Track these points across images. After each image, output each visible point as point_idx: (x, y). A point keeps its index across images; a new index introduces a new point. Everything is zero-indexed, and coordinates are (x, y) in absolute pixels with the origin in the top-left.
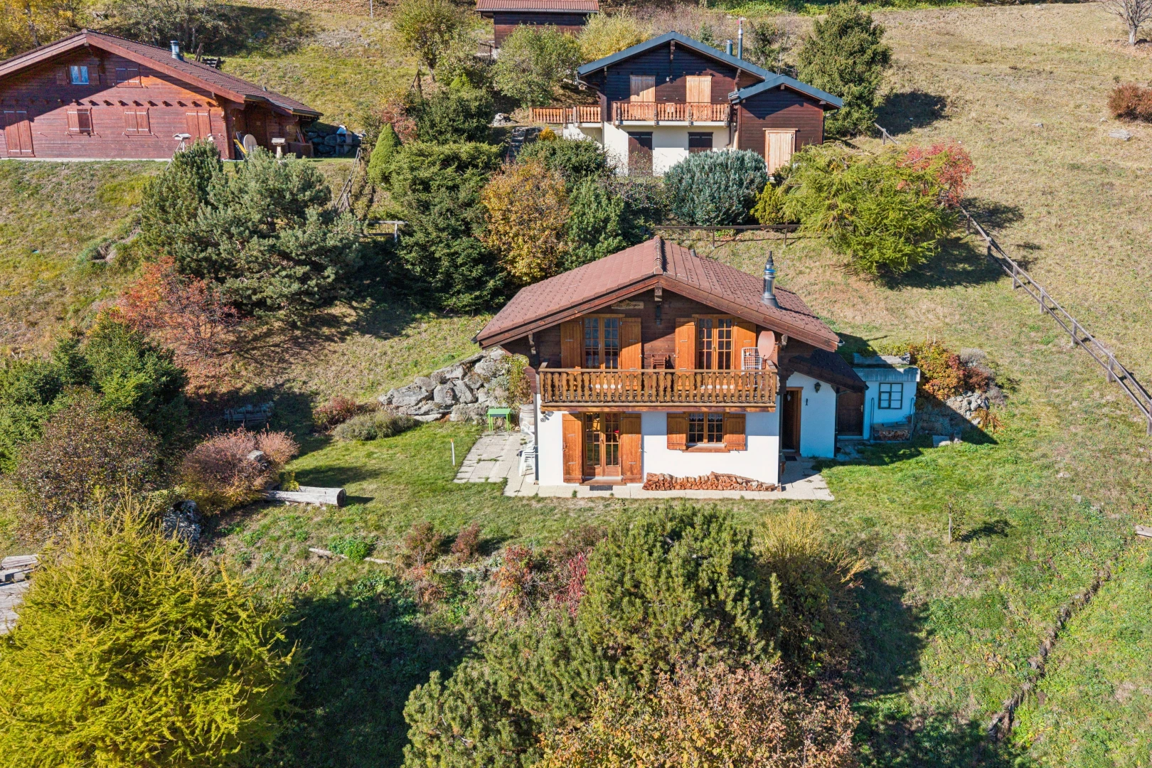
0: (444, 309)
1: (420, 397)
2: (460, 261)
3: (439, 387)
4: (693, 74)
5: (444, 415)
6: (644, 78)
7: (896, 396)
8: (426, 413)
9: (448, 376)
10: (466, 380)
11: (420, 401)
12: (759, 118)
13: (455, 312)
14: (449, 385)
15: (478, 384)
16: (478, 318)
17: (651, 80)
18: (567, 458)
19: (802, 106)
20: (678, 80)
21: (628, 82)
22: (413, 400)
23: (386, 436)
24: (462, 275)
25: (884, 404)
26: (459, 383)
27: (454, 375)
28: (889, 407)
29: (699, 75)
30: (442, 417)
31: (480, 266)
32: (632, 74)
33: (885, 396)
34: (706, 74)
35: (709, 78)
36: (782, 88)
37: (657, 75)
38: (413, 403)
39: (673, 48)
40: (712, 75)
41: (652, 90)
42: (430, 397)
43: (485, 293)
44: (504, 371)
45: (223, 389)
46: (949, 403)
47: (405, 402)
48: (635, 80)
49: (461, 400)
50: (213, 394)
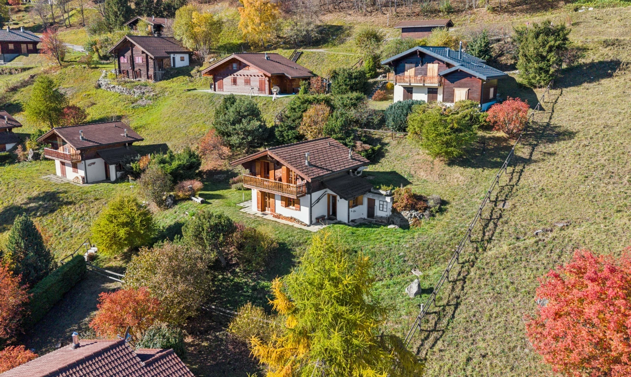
4: (430, 63)
6: (410, 64)
7: (385, 206)
12: (452, 83)
18: (258, 203)
19: (467, 78)
20: (424, 65)
21: (404, 66)
25: (381, 209)
28: (383, 210)
32: (406, 63)
33: (381, 206)
34: (436, 63)
36: (459, 70)
37: (415, 64)
41: (414, 69)
45: (219, 169)
46: (402, 213)
50: (216, 170)
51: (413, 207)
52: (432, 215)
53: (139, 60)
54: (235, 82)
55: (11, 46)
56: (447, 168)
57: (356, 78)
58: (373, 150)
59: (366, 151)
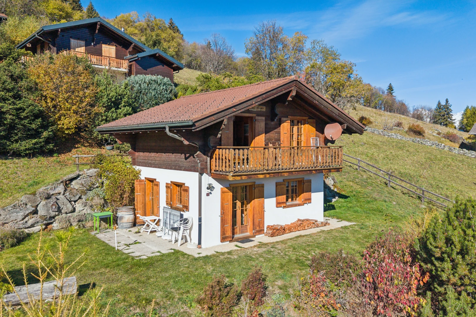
0: (8, 153)
1: (27, 212)
2: (24, 114)
3: (43, 202)
4: (106, 44)
5: (47, 225)
6: (79, 41)
8: (32, 226)
9: (52, 192)
10: (67, 194)
11: (27, 215)
12: (144, 69)
13: (17, 154)
14: (52, 200)
15: (78, 197)
16: (35, 159)
17: (83, 43)
19: (163, 66)
20: (98, 45)
21: (69, 41)
22: (21, 215)
23: (13, 246)
24: (24, 126)
26: (61, 197)
27: (57, 191)
29: (109, 45)
30: (46, 228)
31: (40, 120)
32: (71, 37)
34: (113, 45)
35: (114, 47)
36: (157, 55)
37: (86, 41)
38: (20, 218)
39: (98, 27)
40: (115, 46)
42: (35, 212)
43: (41, 140)
44: (98, 185)
47: (12, 218)
48: (73, 42)
49: (63, 211)
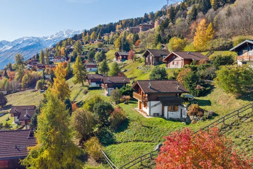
18: (139, 105)
28: (184, 115)
33: (184, 113)
41: (247, 52)
46: (190, 117)
51: (195, 114)
52: (204, 120)
53: (151, 58)
54: (173, 63)
55: (125, 57)
56: (236, 100)
57: (223, 60)
58: (205, 90)
59: (201, 90)
